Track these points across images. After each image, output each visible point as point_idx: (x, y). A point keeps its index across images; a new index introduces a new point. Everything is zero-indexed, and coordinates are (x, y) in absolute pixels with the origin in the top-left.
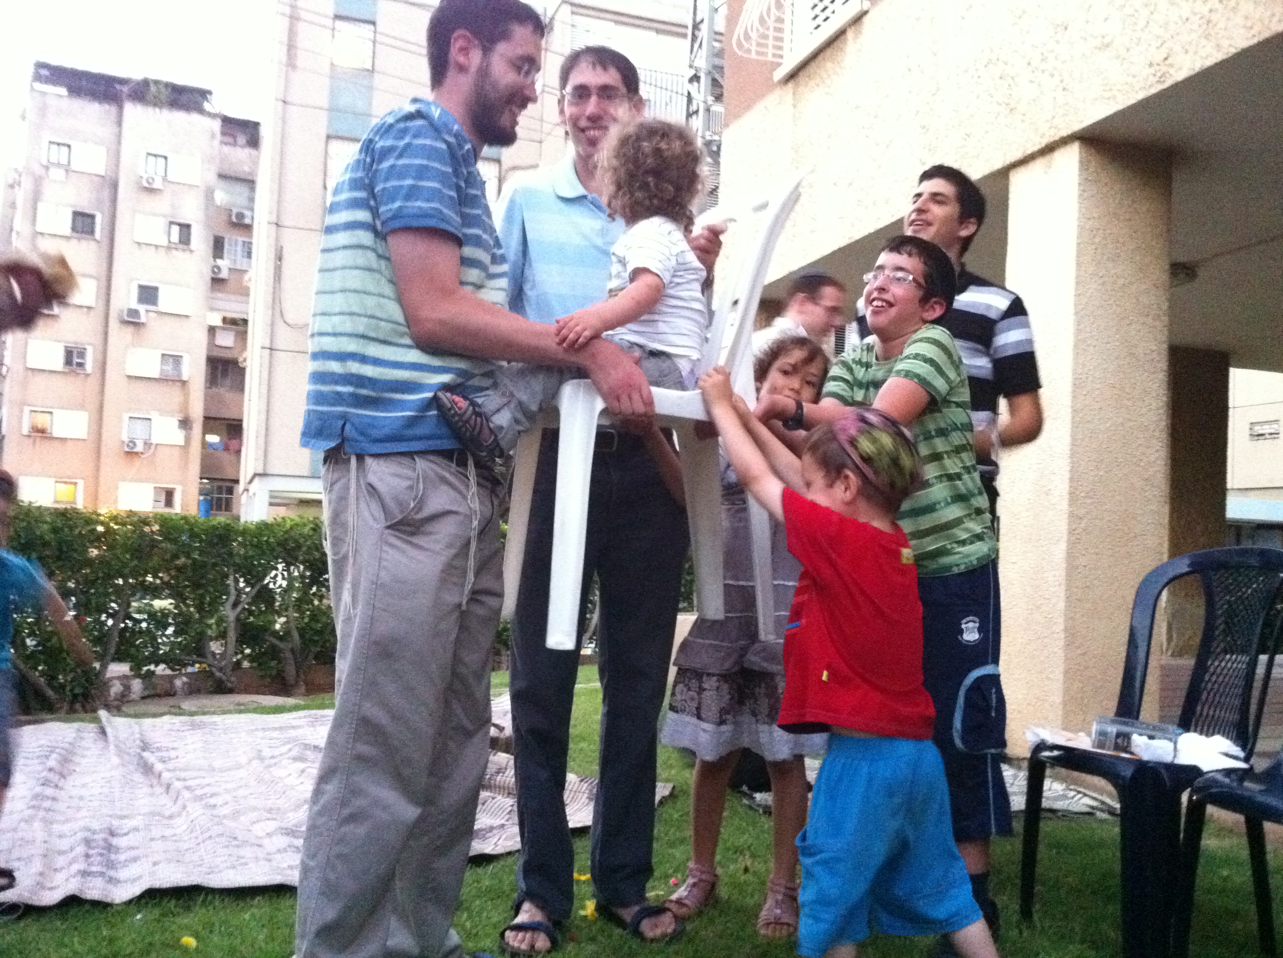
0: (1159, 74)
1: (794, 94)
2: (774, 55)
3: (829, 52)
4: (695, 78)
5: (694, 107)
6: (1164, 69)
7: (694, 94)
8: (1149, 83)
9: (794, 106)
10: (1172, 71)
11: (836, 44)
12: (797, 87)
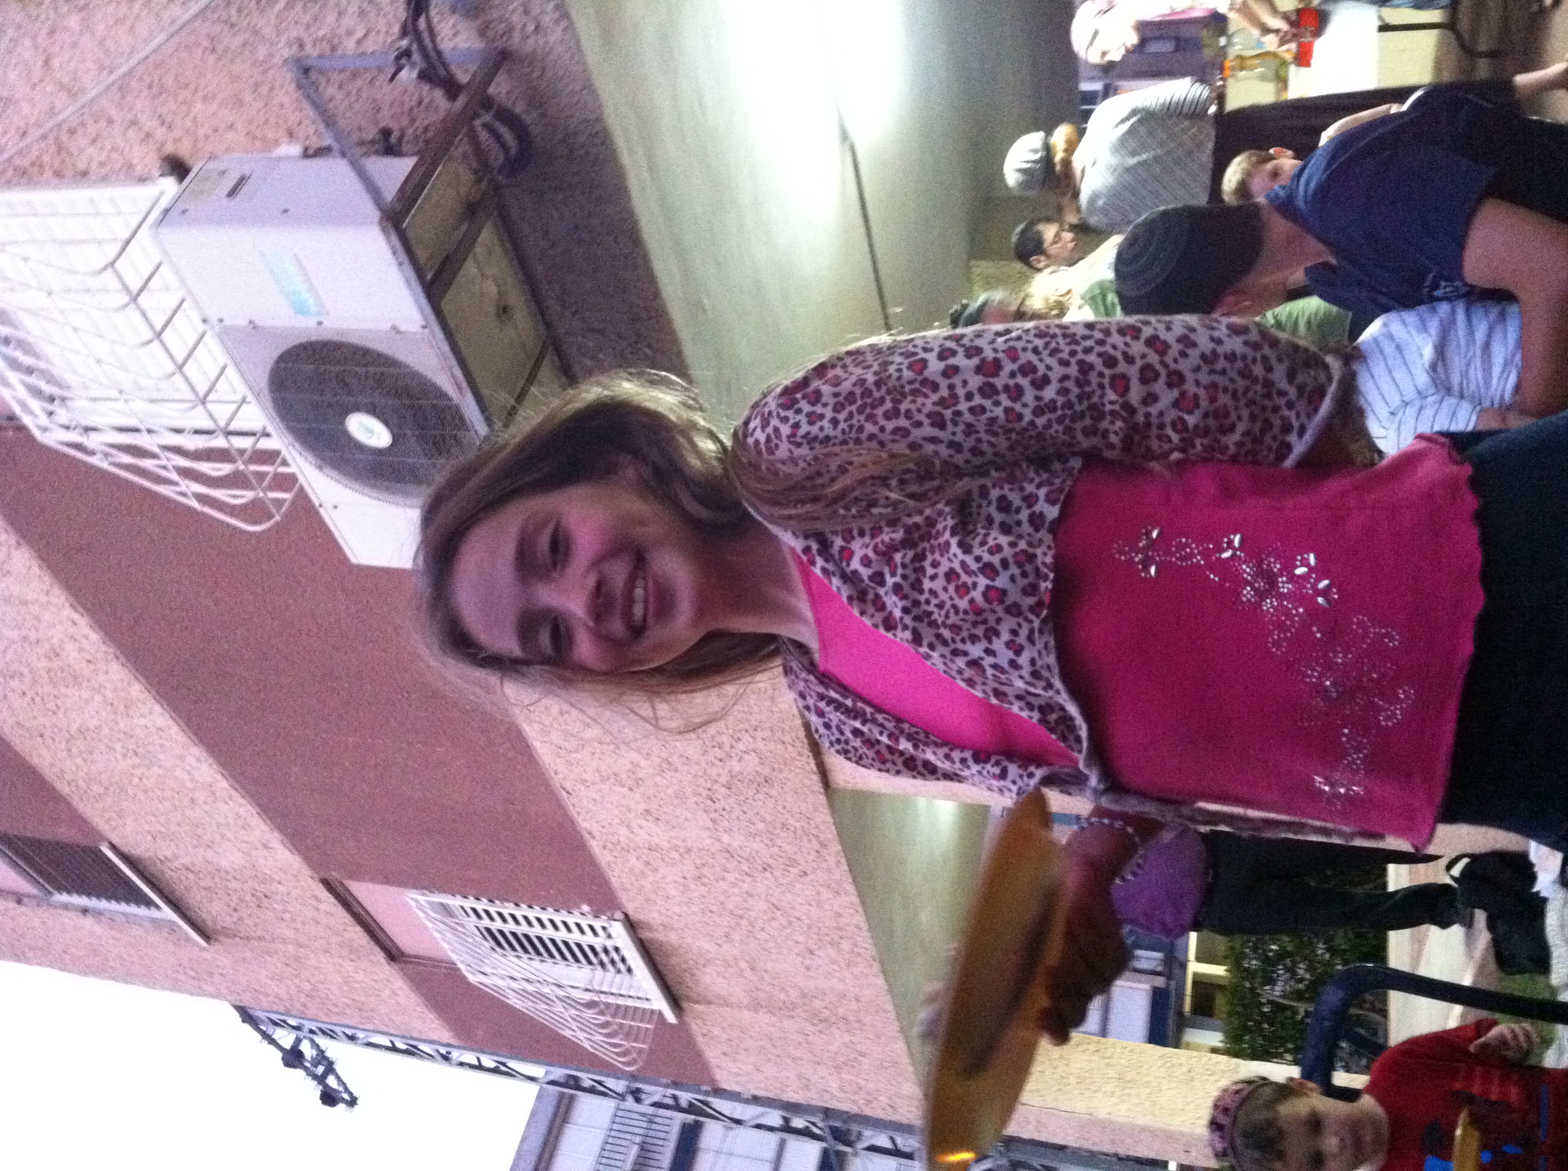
1: (697, 1002)
2: (650, 1021)
3: (659, 960)
4: (636, 1095)
5: (671, 1102)
9: (710, 1003)
11: (652, 951)
12: (689, 999)
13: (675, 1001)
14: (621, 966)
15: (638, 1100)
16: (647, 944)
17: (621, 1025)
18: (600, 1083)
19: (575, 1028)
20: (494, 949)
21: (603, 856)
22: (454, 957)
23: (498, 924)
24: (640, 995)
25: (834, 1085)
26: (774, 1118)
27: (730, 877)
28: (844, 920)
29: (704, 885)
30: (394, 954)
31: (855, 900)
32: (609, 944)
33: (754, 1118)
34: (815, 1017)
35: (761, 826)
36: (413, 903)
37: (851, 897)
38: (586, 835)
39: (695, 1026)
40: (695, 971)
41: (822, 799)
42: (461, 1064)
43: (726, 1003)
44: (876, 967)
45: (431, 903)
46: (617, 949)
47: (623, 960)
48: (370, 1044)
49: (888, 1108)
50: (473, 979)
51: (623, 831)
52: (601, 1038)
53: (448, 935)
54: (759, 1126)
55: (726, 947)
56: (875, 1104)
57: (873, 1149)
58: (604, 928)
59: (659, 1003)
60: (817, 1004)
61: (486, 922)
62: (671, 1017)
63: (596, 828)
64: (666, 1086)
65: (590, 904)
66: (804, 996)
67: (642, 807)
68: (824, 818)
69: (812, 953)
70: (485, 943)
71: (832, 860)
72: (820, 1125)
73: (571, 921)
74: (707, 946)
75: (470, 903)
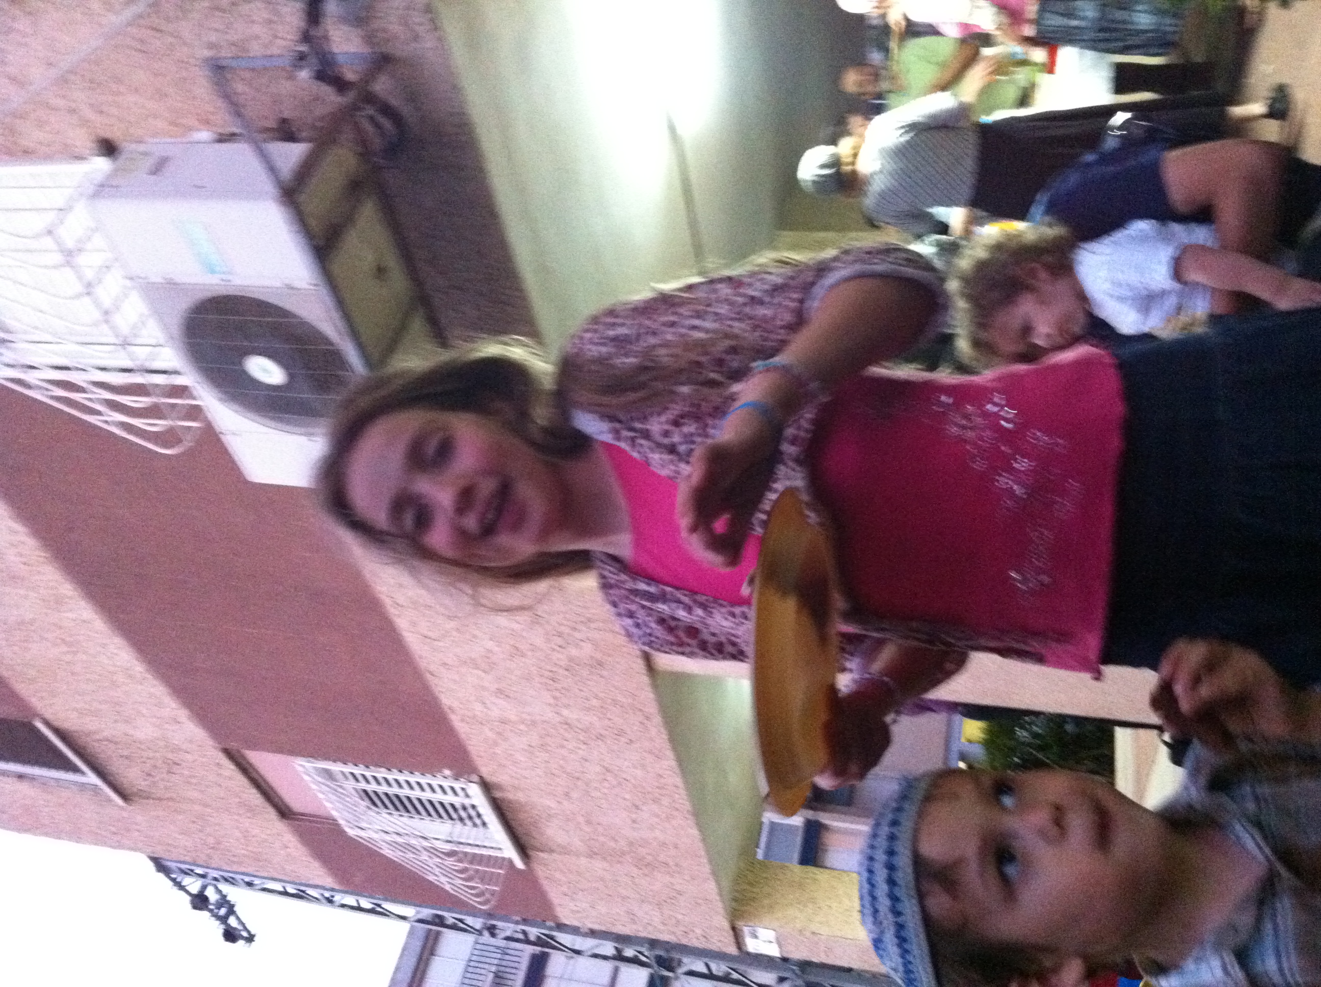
1: (542, 851)
2: (501, 867)
3: (509, 815)
4: (492, 930)
5: (521, 936)
9: (551, 851)
11: (504, 808)
12: (535, 848)
13: (522, 848)
14: (478, 821)
15: (493, 935)
16: (500, 802)
17: (477, 871)
18: (461, 921)
19: (437, 873)
20: (369, 808)
21: (461, 728)
22: (335, 814)
23: (372, 787)
24: (493, 845)
25: (657, 920)
26: (608, 948)
27: (571, 745)
28: (662, 781)
29: (547, 751)
30: (284, 812)
31: (674, 763)
32: (467, 802)
33: (590, 949)
34: (641, 863)
35: (594, 702)
36: (300, 769)
37: (669, 761)
38: (449, 711)
39: (540, 872)
40: (540, 825)
41: (645, 679)
42: (343, 906)
43: (565, 850)
44: (691, 821)
45: (315, 768)
46: (474, 807)
47: (479, 816)
48: (264, 890)
49: (701, 938)
50: (351, 832)
51: (478, 707)
52: (461, 882)
53: (330, 795)
54: (596, 956)
55: (565, 803)
56: (691, 935)
57: (691, 973)
58: (463, 789)
59: (509, 852)
60: (643, 851)
61: (363, 785)
62: (519, 864)
63: (455, 704)
64: (517, 923)
65: (450, 768)
66: (631, 844)
67: (494, 687)
68: (647, 695)
69: (637, 807)
70: (362, 802)
71: (654, 731)
72: (646, 953)
73: (435, 783)
74: (548, 803)
75: (348, 769)
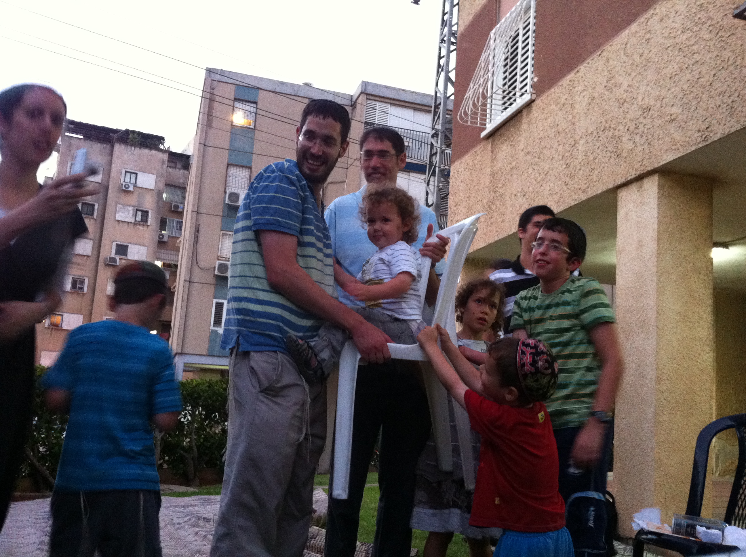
0: (704, 136)
1: (492, 145)
2: (481, 124)
3: (513, 121)
6: (707, 133)
7: (435, 144)
8: (698, 141)
9: (492, 152)
10: (711, 135)
11: (516, 118)
12: (493, 141)
13: (492, 135)
14: (506, 105)
16: (519, 115)
20: (511, 37)
23: (521, 38)
24: (493, 116)
27: (560, 148)
29: (555, 136)
32: (518, 94)
35: (592, 158)
38: (576, 70)
39: (479, 148)
40: (507, 142)
41: (611, 186)
43: (493, 160)
46: (515, 100)
47: (511, 104)
50: (492, 34)
58: (526, 91)
59: (490, 127)
61: (521, 32)
62: (483, 134)
63: (581, 74)
68: (600, 189)
70: (513, 33)
71: (576, 197)
73: (528, 74)
74: (522, 143)
75: (532, 21)
